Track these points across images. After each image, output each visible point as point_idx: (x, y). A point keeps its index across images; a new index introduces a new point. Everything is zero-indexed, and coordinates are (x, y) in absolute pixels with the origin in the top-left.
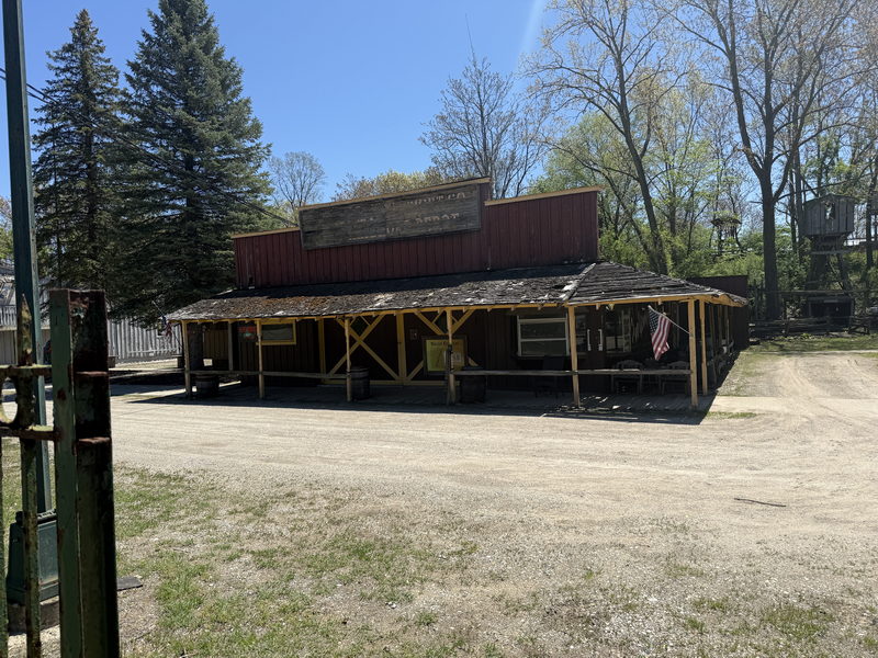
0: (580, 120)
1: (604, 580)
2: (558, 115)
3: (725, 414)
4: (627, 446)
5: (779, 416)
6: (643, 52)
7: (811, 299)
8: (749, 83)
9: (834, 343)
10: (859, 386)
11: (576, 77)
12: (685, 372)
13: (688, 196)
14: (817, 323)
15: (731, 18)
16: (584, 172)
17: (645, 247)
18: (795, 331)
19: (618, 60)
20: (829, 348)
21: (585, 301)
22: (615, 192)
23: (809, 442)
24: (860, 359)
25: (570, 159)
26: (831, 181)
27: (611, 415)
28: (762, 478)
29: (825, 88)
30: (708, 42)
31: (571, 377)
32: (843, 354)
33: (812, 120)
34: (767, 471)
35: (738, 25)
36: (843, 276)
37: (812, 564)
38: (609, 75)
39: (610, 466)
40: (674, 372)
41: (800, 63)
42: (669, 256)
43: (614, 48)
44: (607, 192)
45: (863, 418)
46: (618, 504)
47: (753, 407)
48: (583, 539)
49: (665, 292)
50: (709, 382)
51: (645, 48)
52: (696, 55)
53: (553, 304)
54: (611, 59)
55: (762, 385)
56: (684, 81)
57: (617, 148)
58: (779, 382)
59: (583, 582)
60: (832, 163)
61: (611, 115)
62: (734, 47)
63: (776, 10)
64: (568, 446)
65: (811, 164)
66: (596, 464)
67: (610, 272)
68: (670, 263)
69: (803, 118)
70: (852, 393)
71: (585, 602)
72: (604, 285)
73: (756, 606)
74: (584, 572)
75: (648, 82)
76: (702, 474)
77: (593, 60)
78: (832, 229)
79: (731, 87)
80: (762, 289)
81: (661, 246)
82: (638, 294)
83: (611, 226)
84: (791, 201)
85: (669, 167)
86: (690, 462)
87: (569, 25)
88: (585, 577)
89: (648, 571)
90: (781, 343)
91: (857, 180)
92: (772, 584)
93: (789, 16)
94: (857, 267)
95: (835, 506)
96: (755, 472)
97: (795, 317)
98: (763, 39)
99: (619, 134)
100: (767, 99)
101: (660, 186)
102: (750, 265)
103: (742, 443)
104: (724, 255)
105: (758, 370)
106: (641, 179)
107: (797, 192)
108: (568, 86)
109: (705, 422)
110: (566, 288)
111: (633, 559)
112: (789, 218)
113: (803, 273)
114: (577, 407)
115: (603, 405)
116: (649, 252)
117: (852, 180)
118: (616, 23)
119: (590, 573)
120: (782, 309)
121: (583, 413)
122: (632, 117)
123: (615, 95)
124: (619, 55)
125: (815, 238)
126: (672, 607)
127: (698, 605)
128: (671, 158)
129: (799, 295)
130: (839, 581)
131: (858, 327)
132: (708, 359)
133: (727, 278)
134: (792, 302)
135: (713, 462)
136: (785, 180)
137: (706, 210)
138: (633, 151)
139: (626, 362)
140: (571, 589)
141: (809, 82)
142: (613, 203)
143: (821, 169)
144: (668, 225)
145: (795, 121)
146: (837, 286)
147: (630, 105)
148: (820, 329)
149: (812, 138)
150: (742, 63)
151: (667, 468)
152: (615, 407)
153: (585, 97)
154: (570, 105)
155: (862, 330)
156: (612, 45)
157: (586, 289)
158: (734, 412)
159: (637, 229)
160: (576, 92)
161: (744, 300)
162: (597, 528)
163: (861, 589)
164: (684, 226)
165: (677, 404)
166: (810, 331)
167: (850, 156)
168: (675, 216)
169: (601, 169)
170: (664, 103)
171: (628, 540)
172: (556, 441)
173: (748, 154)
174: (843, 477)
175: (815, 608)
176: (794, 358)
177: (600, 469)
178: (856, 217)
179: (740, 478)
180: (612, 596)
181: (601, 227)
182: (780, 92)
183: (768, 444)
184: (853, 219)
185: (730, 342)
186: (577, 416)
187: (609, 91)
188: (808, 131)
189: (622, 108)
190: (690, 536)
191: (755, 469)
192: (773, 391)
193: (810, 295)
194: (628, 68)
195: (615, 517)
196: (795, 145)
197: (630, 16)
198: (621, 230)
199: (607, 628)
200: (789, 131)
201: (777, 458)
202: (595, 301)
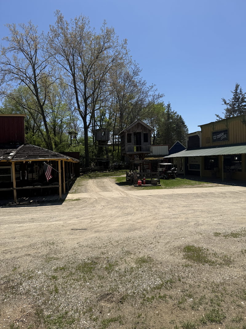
0: (18, 87)
1: (21, 270)
2: (8, 83)
3: (71, 200)
4: (35, 216)
5: (87, 199)
6: (43, 67)
7: (99, 160)
8: (79, 87)
9: (104, 174)
10: (110, 187)
11: (16, 70)
12: (57, 186)
13: (60, 123)
14: (99, 168)
15: (73, 63)
16: (20, 108)
17: (45, 140)
18: (94, 171)
19: (33, 67)
20: (103, 176)
21: (19, 160)
22: (33, 118)
23: (96, 206)
24: (111, 179)
25: (14, 102)
26: (104, 124)
27: (29, 204)
28: (80, 221)
29: (102, 94)
30: (66, 69)
31: (13, 190)
32: (106, 178)
33: (98, 104)
34: (82, 218)
35: (76, 66)
36: (107, 154)
37: (93, 247)
38: (30, 72)
39: (28, 225)
40: (54, 186)
41: (95, 84)
42: (53, 144)
43: (32, 63)
44: (30, 117)
45: (110, 197)
46: (29, 239)
47: (79, 197)
48: (13, 255)
49: (50, 157)
50: (66, 189)
51: (44, 65)
52: (62, 73)
53: (5, 161)
54: (31, 67)
55: (83, 189)
56: (58, 81)
57: (33, 101)
58: (88, 188)
59: (12, 273)
60: (104, 118)
61: (31, 88)
62: (74, 73)
63: (87, 65)
64: (10, 219)
65: (98, 117)
66: (21, 225)
67: (30, 149)
68: (54, 146)
69: (95, 102)
70: (108, 190)
71: (12, 281)
72: (27, 154)
73: (74, 266)
74: (13, 269)
75: (45, 78)
76: (61, 222)
77: (24, 65)
78: (103, 139)
79: (74, 87)
80: (84, 157)
81: (50, 140)
82: (40, 157)
83: (31, 130)
84: (93, 128)
85: (53, 111)
86: (58, 218)
87: (13, 49)
88: (13, 270)
89: (39, 262)
90: (90, 175)
91: (110, 124)
92: (80, 257)
93: (91, 68)
94: (110, 151)
95: (101, 226)
96: (78, 219)
97: (94, 166)
98: (84, 73)
99: (34, 96)
100: (85, 94)
101: (50, 117)
102: (80, 148)
103: (75, 209)
104: (72, 145)
105: (82, 184)
106: (43, 114)
107: (94, 126)
108: (13, 73)
109: (64, 203)
110: (11, 154)
111: (33, 259)
112: (92, 134)
113: (96, 152)
114: (15, 203)
115: (27, 201)
116: (46, 142)
117: (109, 124)
118: (33, 53)
119: (16, 268)
120: (90, 163)
121: (18, 205)
122: (39, 90)
123: (32, 81)
124: (34, 66)
125: (99, 141)
126: (46, 273)
127: (56, 270)
128: (54, 108)
129: (95, 159)
130: (100, 251)
131: (111, 169)
132: (66, 181)
133: (73, 153)
134: (93, 161)
135: (65, 217)
136: (90, 122)
137: (66, 128)
138: (40, 103)
139: (36, 183)
140: (7, 277)
141: (97, 90)
142: (32, 122)
143: (101, 119)
144: (53, 132)
145: (93, 103)
146: (105, 157)
147: (38, 86)
148: (101, 170)
149: (98, 109)
150: (77, 80)
151: (49, 222)
152: (31, 201)
153: (20, 79)
154: (14, 81)
155: (112, 170)
156: (31, 61)
157: (19, 155)
158: (74, 199)
159: (41, 133)
160: (16, 76)
161: (78, 161)
162: (20, 250)
163: (105, 252)
164: (59, 133)
165: (55, 198)
166: (98, 171)
167: (108, 117)
168: (55, 129)
169: (27, 108)
170: (51, 87)
171: (32, 252)
172: (5, 218)
173: (79, 111)
174: (103, 217)
175: (92, 261)
176: (93, 180)
177: (23, 226)
178: (110, 135)
179: (73, 222)
180: (24, 275)
181: (28, 130)
182: (89, 92)
183: (83, 209)
184: (109, 136)
185: (74, 175)
186: (15, 206)
187: (30, 78)
188: (97, 107)
189: (35, 86)
190: (55, 246)
191: (79, 218)
192: (86, 191)
193: (98, 159)
194: (37, 72)
195: (28, 244)
196: (94, 111)
197: (38, 52)
198: (35, 133)
199: (21, 288)
200: (92, 106)
201: (86, 213)
202: (23, 160)
